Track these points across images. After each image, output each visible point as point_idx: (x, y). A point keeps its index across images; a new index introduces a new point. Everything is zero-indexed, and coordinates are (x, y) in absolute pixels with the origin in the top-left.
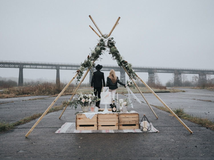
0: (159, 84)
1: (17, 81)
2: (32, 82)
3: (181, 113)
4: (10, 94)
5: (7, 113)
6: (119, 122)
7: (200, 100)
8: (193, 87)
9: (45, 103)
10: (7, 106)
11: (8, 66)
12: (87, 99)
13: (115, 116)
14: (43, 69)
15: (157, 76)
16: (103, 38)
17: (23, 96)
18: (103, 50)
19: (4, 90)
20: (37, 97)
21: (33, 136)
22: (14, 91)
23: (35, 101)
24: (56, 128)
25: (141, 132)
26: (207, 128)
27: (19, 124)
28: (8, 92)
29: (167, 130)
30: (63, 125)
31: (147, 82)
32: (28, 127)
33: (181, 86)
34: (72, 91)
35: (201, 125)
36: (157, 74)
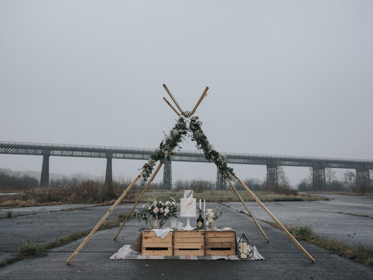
0: (285, 185)
1: (39, 178)
2: (65, 180)
3: (308, 233)
4: (28, 201)
5: (30, 230)
6: (205, 244)
7: (349, 214)
8: (346, 192)
9: (88, 215)
10: (27, 220)
11: (24, 152)
12: (162, 209)
13: (199, 235)
14: (85, 156)
15: (282, 172)
16: (183, 116)
17: (50, 204)
18: (183, 135)
19: (17, 193)
20: (74, 206)
21: (78, 262)
22: (34, 195)
23: (70, 212)
24: (111, 252)
25: (238, 259)
26: (340, 256)
27: (53, 246)
28: (23, 197)
29: (278, 257)
30: (121, 249)
31: (264, 182)
32: (67, 251)
33: (325, 190)
34: (133, 196)
35: (332, 252)
36: (282, 168)
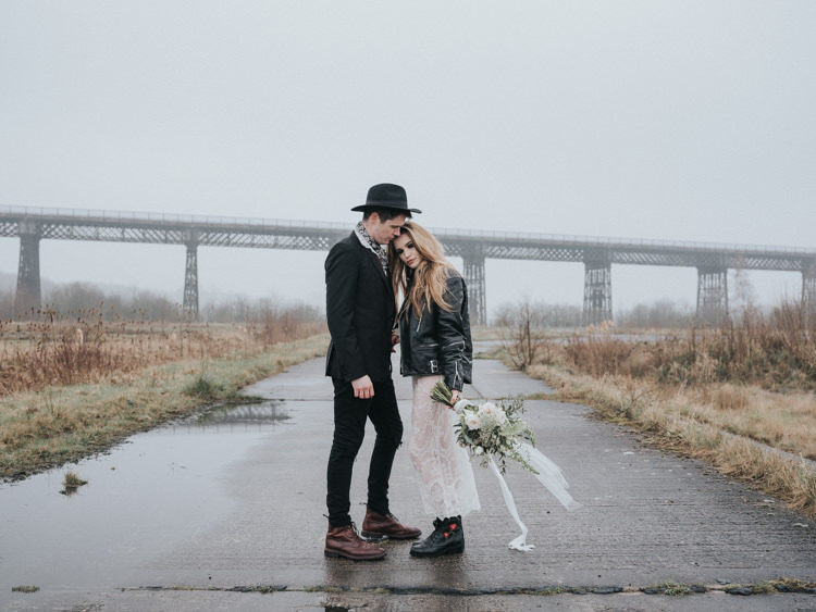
2: (241, 304)
36: (746, 275)
